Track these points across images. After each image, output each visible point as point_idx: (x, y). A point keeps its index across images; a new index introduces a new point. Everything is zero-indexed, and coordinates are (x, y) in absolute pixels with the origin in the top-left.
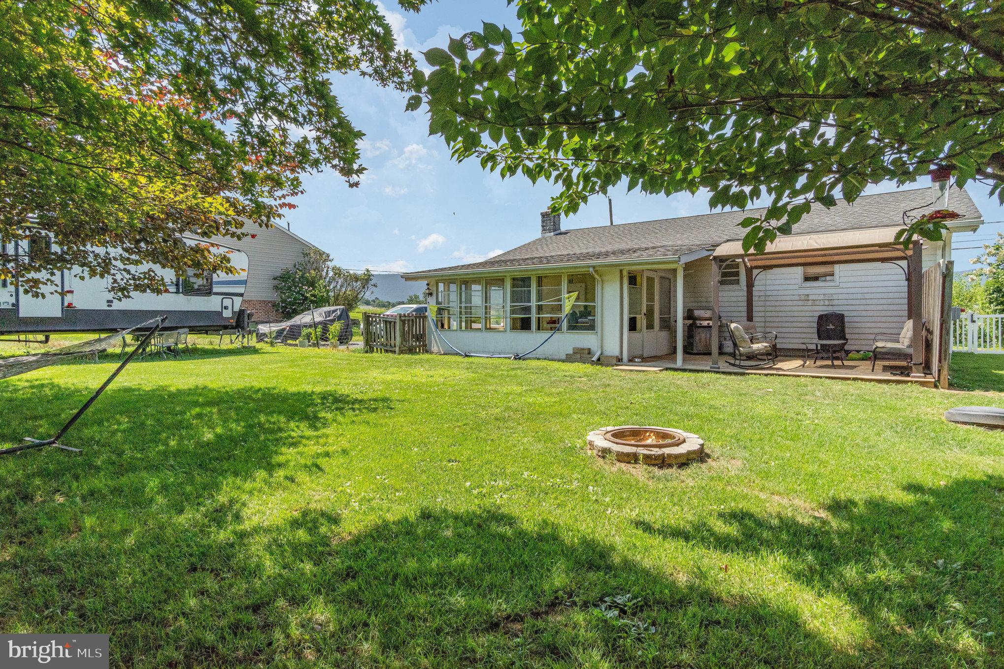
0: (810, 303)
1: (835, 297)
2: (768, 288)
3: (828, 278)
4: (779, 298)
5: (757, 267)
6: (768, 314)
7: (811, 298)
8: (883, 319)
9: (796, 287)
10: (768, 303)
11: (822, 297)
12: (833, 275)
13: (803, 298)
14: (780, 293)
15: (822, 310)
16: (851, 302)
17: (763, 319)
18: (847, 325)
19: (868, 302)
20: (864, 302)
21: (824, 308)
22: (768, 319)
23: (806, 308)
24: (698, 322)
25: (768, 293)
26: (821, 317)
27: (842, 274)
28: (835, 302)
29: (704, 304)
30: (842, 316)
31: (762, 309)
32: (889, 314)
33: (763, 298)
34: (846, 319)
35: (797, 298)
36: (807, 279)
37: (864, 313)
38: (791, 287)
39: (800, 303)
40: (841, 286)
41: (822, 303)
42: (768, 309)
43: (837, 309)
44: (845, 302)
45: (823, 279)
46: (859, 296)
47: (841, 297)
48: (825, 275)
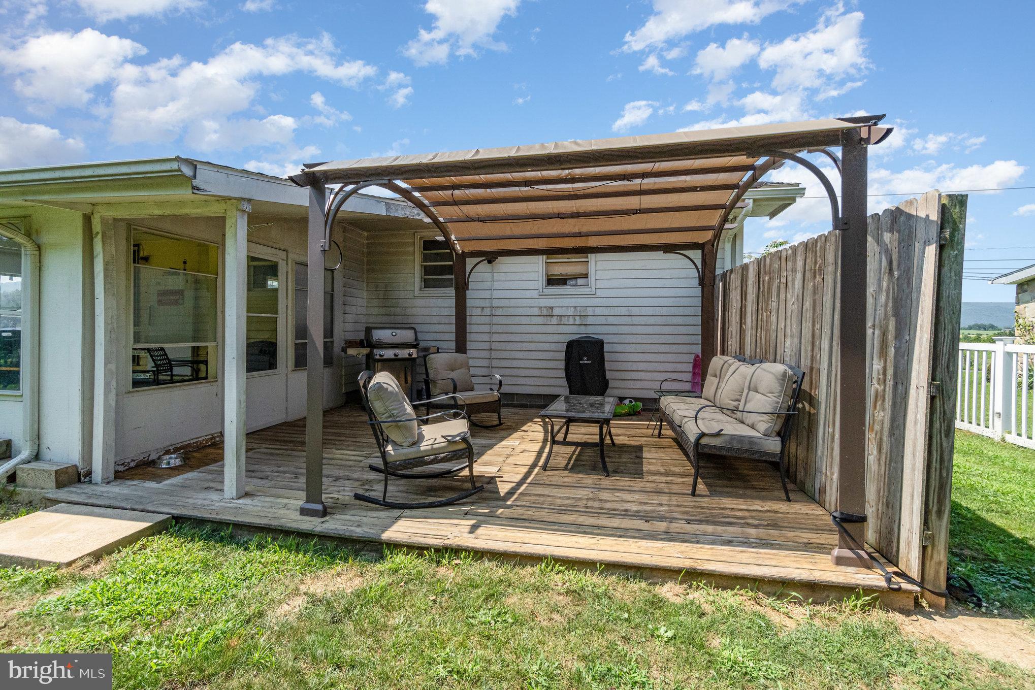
0: (554, 320)
1: (590, 311)
2: (496, 294)
3: (580, 281)
4: (512, 311)
5: (473, 254)
6: (496, 337)
7: (556, 311)
8: (654, 348)
9: (535, 294)
10: (495, 320)
11: (571, 312)
12: (586, 276)
13: (545, 312)
14: (513, 303)
15: (572, 331)
16: (611, 320)
17: (486, 346)
18: (607, 356)
19: (636, 320)
20: (627, 320)
21: (574, 329)
22: (495, 346)
23: (550, 329)
24: (378, 352)
25: (496, 303)
26: (571, 345)
27: (600, 274)
28: (590, 320)
29: (399, 319)
30: (600, 343)
31: (486, 328)
32: (663, 339)
33: (487, 311)
34: (607, 348)
35: (536, 311)
36: (551, 281)
37: (629, 339)
38: (528, 294)
39: (540, 320)
40: (600, 293)
41: (571, 321)
42: (495, 328)
43: (594, 331)
44: (602, 320)
45: (573, 282)
46: (622, 311)
47: (598, 311)
48: (576, 277)
